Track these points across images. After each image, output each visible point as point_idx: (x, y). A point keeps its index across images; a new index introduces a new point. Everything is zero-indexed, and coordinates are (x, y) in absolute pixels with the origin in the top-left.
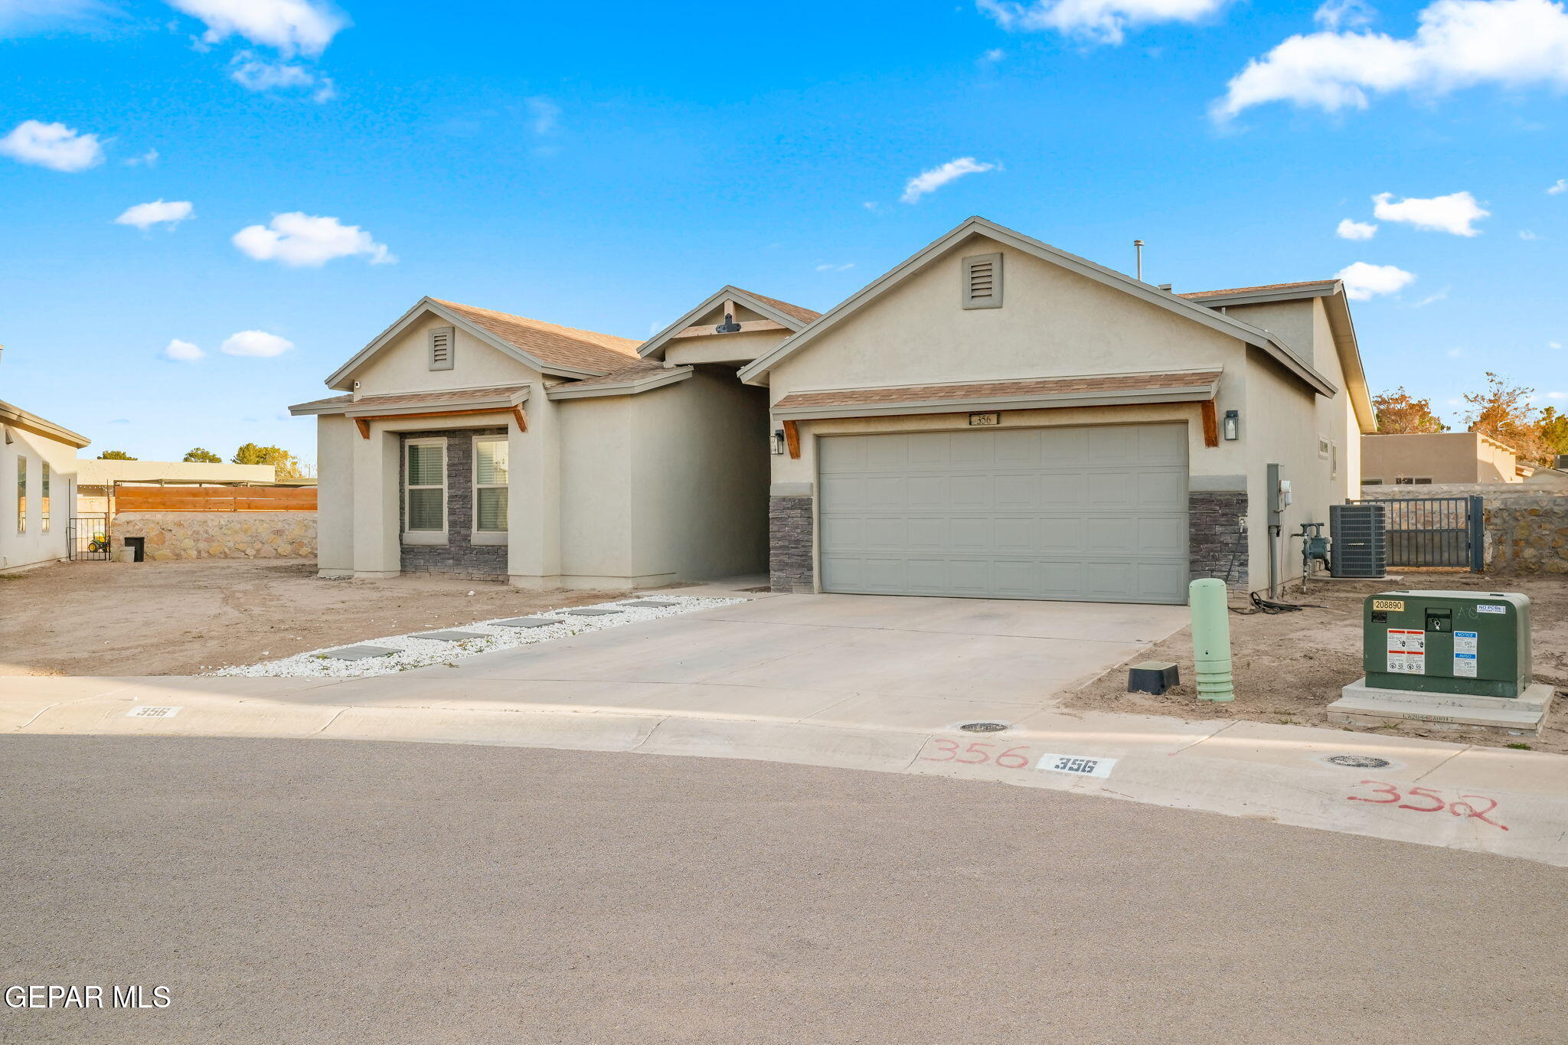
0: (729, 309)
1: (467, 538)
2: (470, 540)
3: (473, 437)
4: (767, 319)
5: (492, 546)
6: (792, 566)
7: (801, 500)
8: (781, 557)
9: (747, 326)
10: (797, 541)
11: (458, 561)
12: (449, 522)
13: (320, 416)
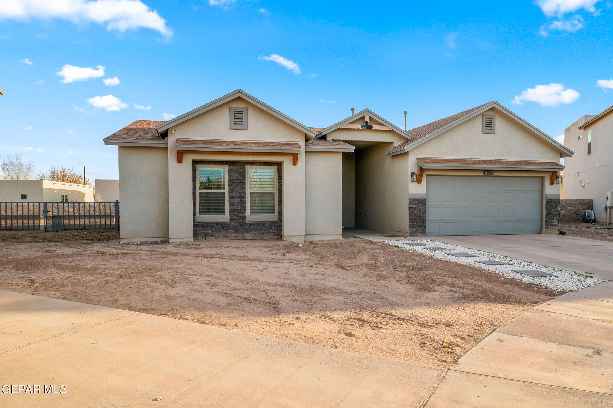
0: (367, 119)
1: (243, 218)
2: (245, 219)
3: (246, 166)
4: (385, 125)
5: (260, 222)
6: (417, 226)
7: (422, 200)
8: (414, 223)
9: (375, 127)
10: (420, 216)
11: (236, 231)
12: (230, 210)
13: (119, 146)
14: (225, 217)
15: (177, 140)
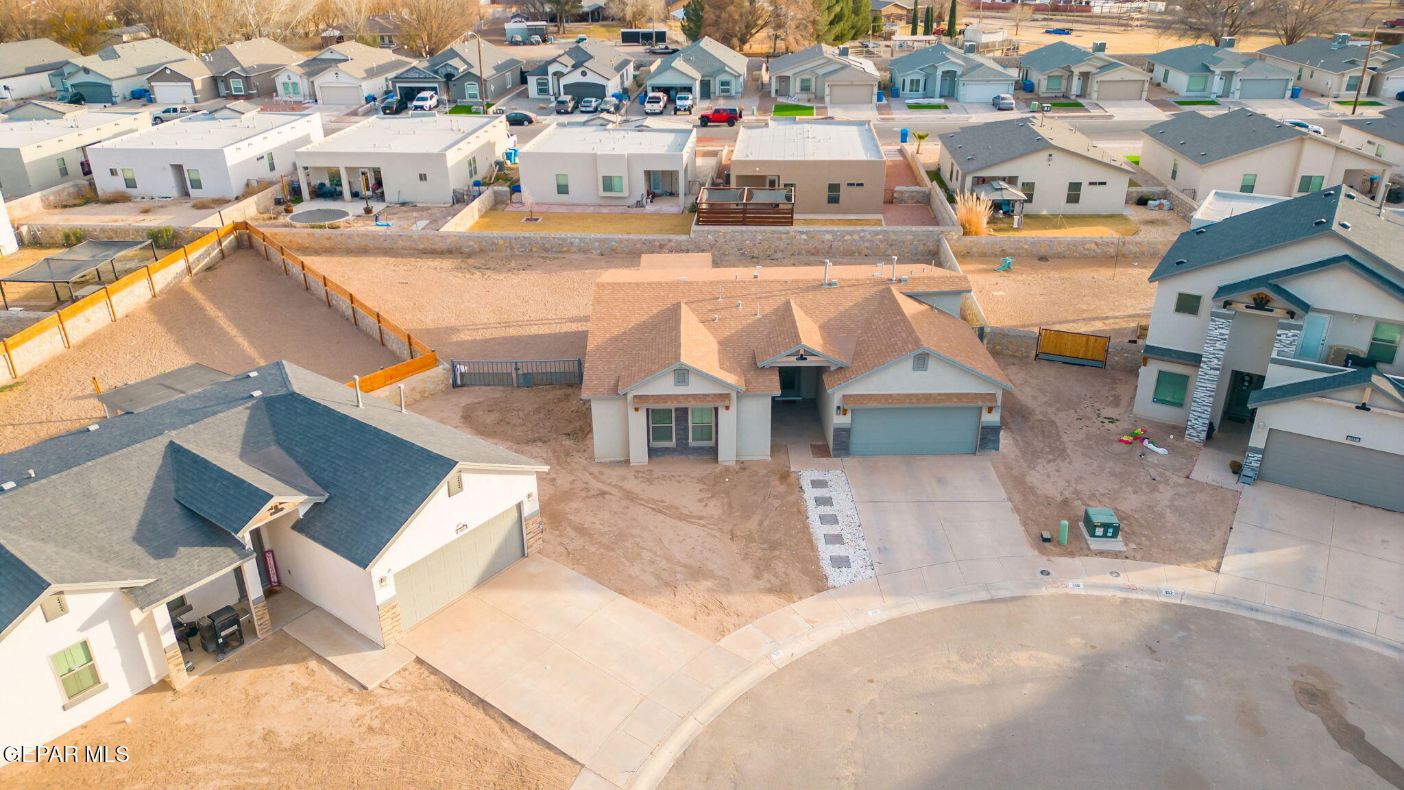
0: (802, 352)
2: (688, 445)
4: (819, 357)
5: (701, 447)
7: (846, 429)
8: (839, 447)
9: (810, 358)
10: (844, 442)
11: (681, 453)
12: (676, 438)
14: (672, 443)
15: (635, 396)
